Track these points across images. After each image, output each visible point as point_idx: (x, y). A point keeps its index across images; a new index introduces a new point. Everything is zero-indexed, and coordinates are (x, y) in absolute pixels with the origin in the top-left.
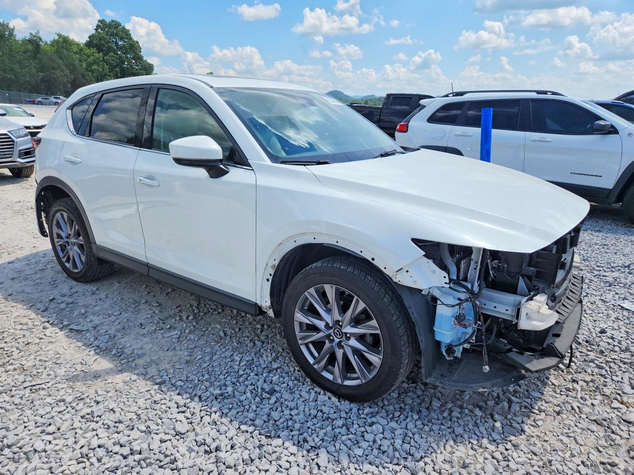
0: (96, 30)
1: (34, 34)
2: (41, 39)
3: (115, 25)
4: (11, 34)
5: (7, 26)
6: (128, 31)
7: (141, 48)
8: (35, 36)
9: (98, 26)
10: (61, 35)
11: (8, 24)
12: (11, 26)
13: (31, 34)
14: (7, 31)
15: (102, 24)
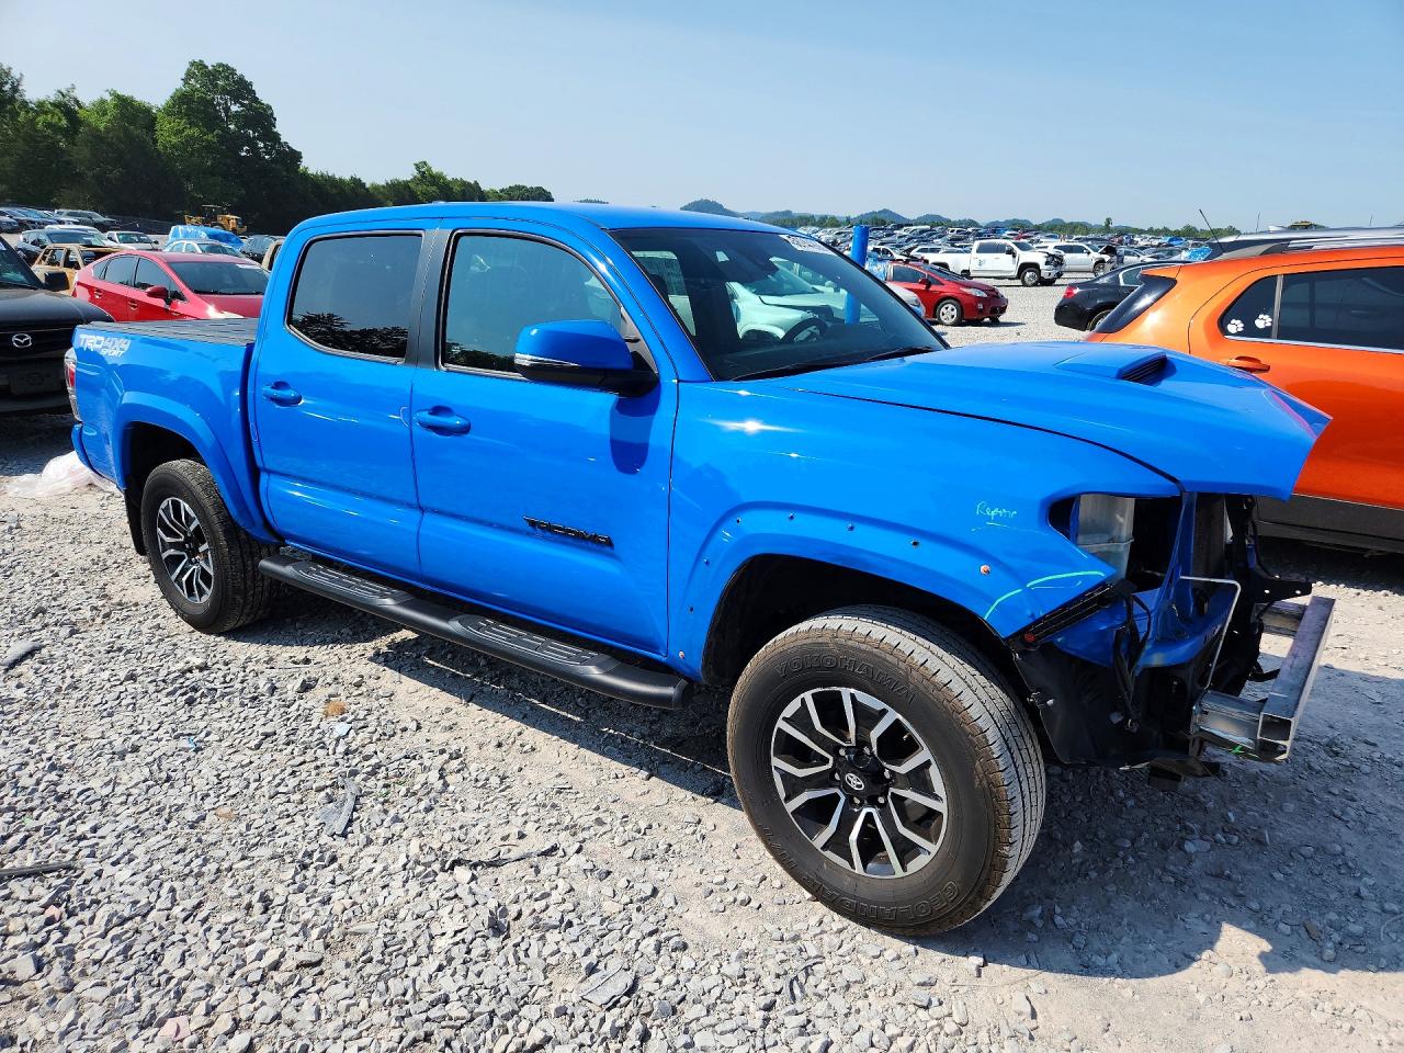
0: (186, 81)
1: (64, 92)
2: (76, 101)
3: (225, 71)
4: (15, 89)
5: (9, 74)
6: (250, 84)
7: (275, 119)
8: (66, 96)
9: (189, 75)
10: (118, 95)
11: (10, 68)
12: (15, 73)
13: (59, 92)
14: (7, 83)
15: (198, 70)
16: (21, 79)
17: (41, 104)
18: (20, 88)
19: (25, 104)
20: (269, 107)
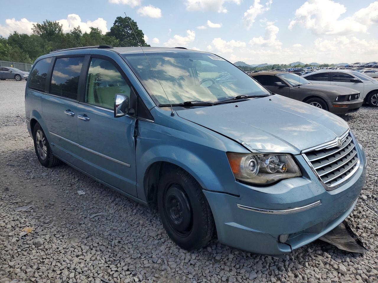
0: (115, 24)
1: (76, 28)
2: (80, 31)
3: (128, 19)
4: (60, 30)
5: (58, 25)
6: (136, 23)
7: (144, 34)
8: (76, 30)
9: (116, 21)
10: (94, 28)
11: (58, 23)
12: (60, 24)
13: (75, 28)
14: (57, 28)
15: (119, 19)
16: (62, 26)
17: (68, 34)
18: (62, 29)
19: (62, 34)
20: (141, 31)
